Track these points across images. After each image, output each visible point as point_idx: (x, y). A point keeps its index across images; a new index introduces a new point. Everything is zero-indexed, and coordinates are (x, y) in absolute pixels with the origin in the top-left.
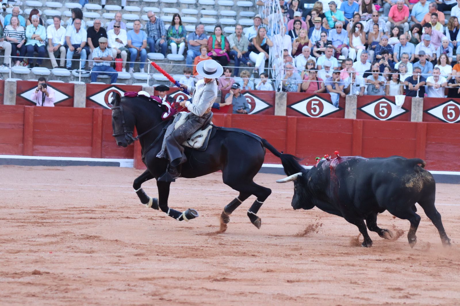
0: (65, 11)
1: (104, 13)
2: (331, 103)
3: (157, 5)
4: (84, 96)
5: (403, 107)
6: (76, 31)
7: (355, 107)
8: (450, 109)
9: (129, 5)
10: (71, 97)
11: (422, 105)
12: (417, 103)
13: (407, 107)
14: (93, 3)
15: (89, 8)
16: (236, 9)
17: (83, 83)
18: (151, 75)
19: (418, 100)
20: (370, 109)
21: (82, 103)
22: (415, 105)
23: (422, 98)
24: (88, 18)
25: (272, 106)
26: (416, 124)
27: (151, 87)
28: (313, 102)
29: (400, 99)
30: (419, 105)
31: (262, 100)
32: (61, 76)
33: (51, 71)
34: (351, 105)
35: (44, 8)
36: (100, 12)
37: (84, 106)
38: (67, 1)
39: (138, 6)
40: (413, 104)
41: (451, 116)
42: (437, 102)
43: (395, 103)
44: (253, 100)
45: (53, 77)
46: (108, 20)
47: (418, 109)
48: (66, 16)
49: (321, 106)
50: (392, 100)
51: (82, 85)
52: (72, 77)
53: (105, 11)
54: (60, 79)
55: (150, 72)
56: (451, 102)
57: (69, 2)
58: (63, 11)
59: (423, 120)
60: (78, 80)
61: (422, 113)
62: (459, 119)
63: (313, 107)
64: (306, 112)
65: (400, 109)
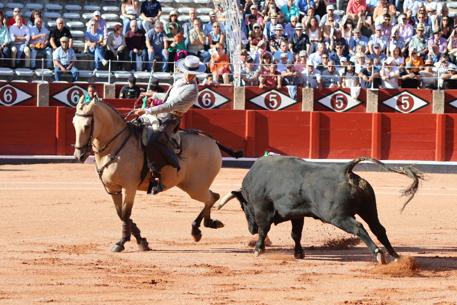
0: (26, 11)
1: (64, 12)
2: (289, 96)
3: (116, 3)
4: (48, 94)
5: (358, 99)
6: (38, 31)
7: (312, 99)
8: (405, 99)
9: (89, 5)
10: (34, 96)
11: (377, 96)
13: (362, 98)
14: (54, 4)
15: (49, 8)
16: (193, 6)
17: (46, 82)
18: (113, 73)
19: (372, 91)
20: (326, 101)
21: (46, 102)
22: (370, 97)
23: (376, 89)
24: (49, 18)
25: (230, 100)
26: (371, 115)
27: (112, 85)
28: (271, 96)
29: (355, 91)
30: (374, 96)
31: (221, 95)
32: (24, 76)
33: (14, 71)
34: (308, 98)
35: (5, 10)
36: (61, 12)
37: (47, 105)
38: (28, 2)
39: (98, 6)
40: (368, 95)
41: (406, 106)
42: (393, 93)
43: (349, 94)
44: (212, 95)
45: (15, 77)
46: (69, 20)
47: (374, 101)
48: (27, 17)
49: (279, 99)
50: (348, 91)
51: (45, 85)
52: (35, 77)
53: (66, 11)
54: (23, 79)
55: (111, 70)
56: (405, 93)
57: (30, 3)
58: (25, 12)
59: (379, 111)
60: (41, 80)
61: (377, 103)
62: (413, 109)
63: (271, 100)
64: (264, 106)
65: (355, 101)
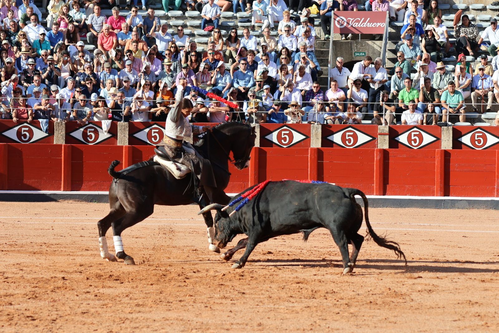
2: (41, 130)
5: (109, 132)
7: (64, 132)
11: (128, 129)
13: (113, 131)
20: (78, 134)
22: (120, 130)
23: (127, 123)
26: (122, 148)
28: (23, 129)
29: (106, 124)
30: (124, 129)
34: (60, 131)
42: (142, 126)
47: (124, 134)
49: (31, 132)
50: (99, 125)
56: (155, 126)
59: (129, 144)
61: (127, 136)
63: (23, 133)
64: (16, 139)
65: (106, 134)
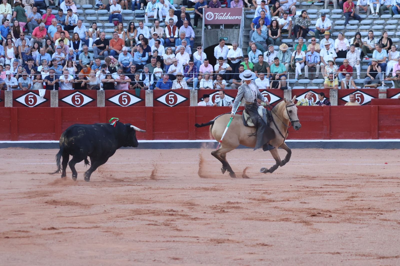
7: (12, 99)
8: (77, 97)
11: (57, 95)
12: (54, 94)
13: (47, 97)
19: (54, 92)
20: (22, 100)
22: (53, 96)
23: (57, 91)
26: (54, 109)
29: (42, 92)
30: (55, 96)
34: (9, 98)
40: (51, 95)
41: (78, 102)
42: (68, 93)
43: (39, 95)
47: (55, 99)
50: (37, 93)
56: (77, 93)
59: (59, 106)
61: (57, 100)
62: (83, 104)
65: (42, 99)
